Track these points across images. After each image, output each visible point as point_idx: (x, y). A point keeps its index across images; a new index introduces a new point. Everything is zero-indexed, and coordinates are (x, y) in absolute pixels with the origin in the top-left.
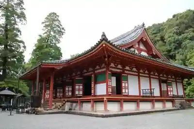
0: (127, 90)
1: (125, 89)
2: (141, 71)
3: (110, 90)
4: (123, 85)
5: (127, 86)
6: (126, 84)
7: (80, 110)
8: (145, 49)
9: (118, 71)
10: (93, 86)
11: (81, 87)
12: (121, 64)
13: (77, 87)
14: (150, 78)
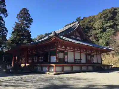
4: (65, 57)
5: (67, 57)
9: (63, 49)
11: (42, 58)
12: (64, 46)
13: (40, 58)
14: (80, 53)
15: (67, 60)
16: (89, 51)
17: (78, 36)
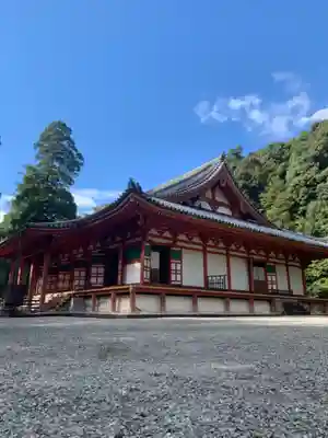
0: (179, 276)
1: (176, 274)
2: (210, 243)
3: (147, 275)
4: (173, 267)
5: (179, 268)
6: (179, 266)
7: (93, 310)
8: (226, 202)
10: (120, 267)
11: (102, 270)
12: (170, 230)
13: (94, 270)
14: (228, 255)
15: (179, 279)
16: (258, 251)
17: (222, 204)
